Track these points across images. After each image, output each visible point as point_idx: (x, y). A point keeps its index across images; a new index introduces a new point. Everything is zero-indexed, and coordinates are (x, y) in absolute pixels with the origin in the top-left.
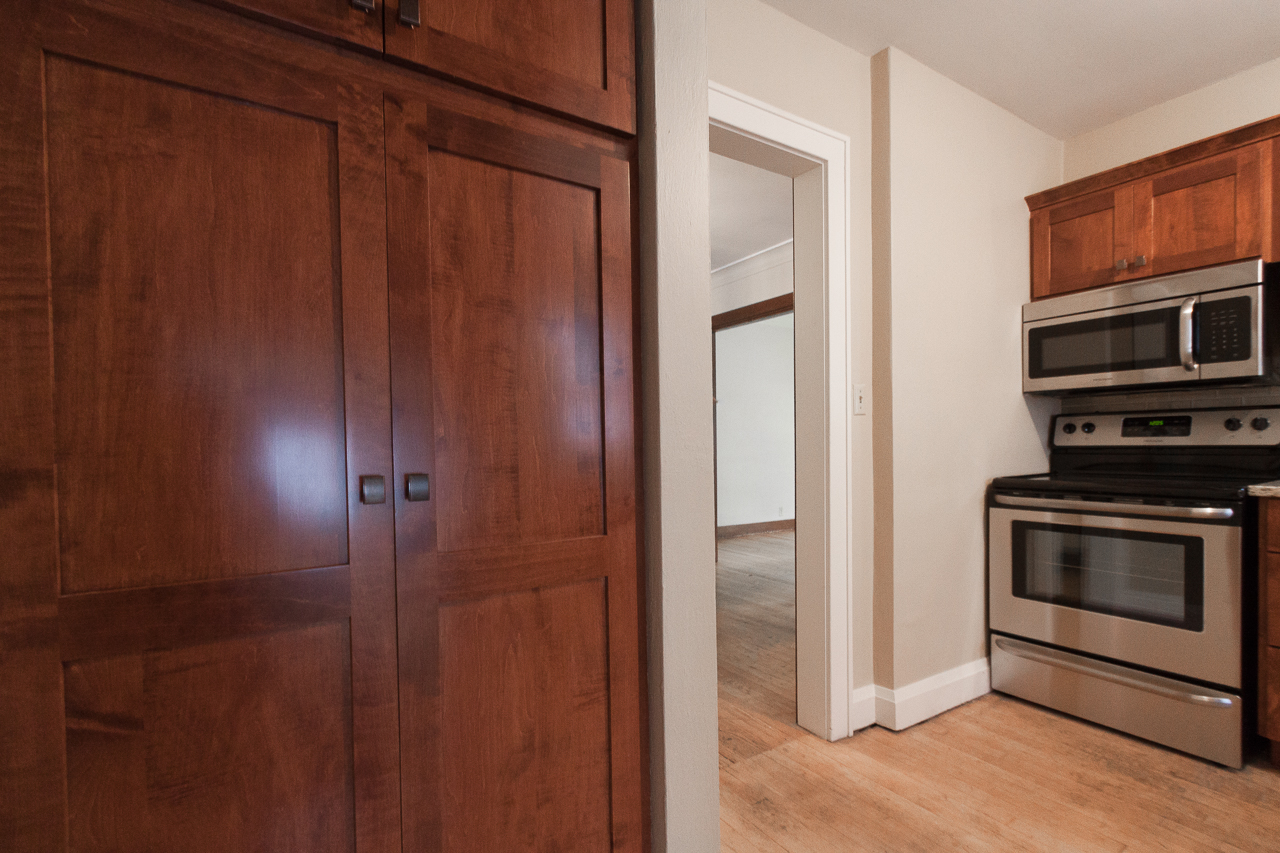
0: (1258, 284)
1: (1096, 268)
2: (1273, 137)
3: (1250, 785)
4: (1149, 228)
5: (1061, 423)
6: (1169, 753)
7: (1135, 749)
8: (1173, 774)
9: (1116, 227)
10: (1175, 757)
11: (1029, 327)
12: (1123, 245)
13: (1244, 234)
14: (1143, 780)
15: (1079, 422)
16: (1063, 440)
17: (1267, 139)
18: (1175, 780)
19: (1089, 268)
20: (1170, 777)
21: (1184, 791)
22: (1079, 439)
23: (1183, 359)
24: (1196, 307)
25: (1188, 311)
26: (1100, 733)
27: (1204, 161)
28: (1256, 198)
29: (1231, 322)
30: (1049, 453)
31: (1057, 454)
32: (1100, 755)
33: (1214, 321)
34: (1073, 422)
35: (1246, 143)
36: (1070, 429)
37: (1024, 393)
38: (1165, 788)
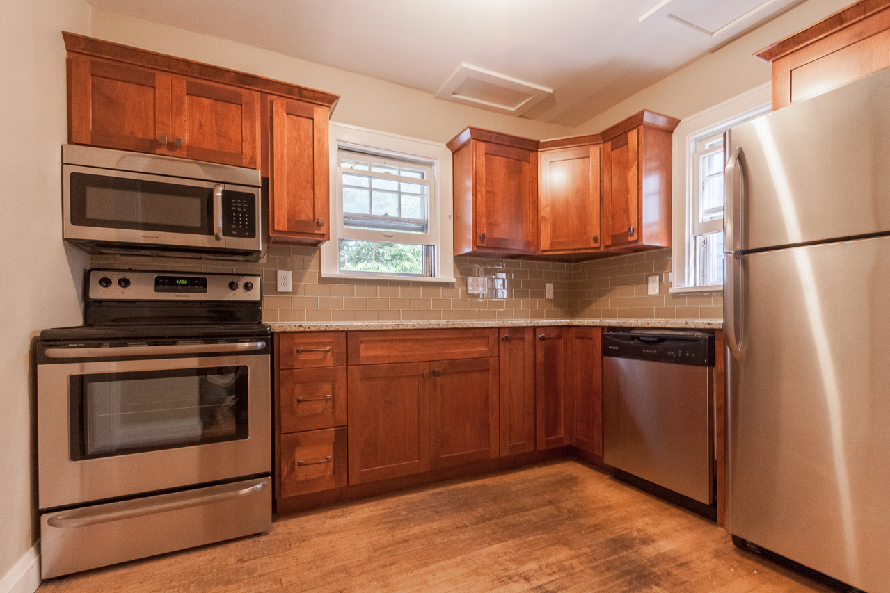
0: (258, 187)
1: (139, 135)
2: (261, 92)
3: (280, 537)
4: (184, 118)
5: (95, 277)
6: (227, 545)
7: (207, 557)
8: (241, 561)
9: (158, 106)
10: (232, 546)
11: (69, 170)
12: (163, 124)
13: (247, 149)
14: (228, 582)
15: (115, 277)
16: (97, 293)
17: (258, 91)
18: (246, 564)
19: (132, 133)
20: (240, 565)
21: (255, 570)
22: (115, 293)
23: (215, 231)
24: (224, 192)
25: (218, 194)
26: (172, 560)
27: (221, 86)
28: (253, 128)
29: (244, 210)
30: (83, 305)
31: (90, 306)
32: (187, 582)
33: (234, 206)
34: (110, 278)
35: (247, 87)
36: (106, 282)
37: (64, 239)
38: (245, 577)
